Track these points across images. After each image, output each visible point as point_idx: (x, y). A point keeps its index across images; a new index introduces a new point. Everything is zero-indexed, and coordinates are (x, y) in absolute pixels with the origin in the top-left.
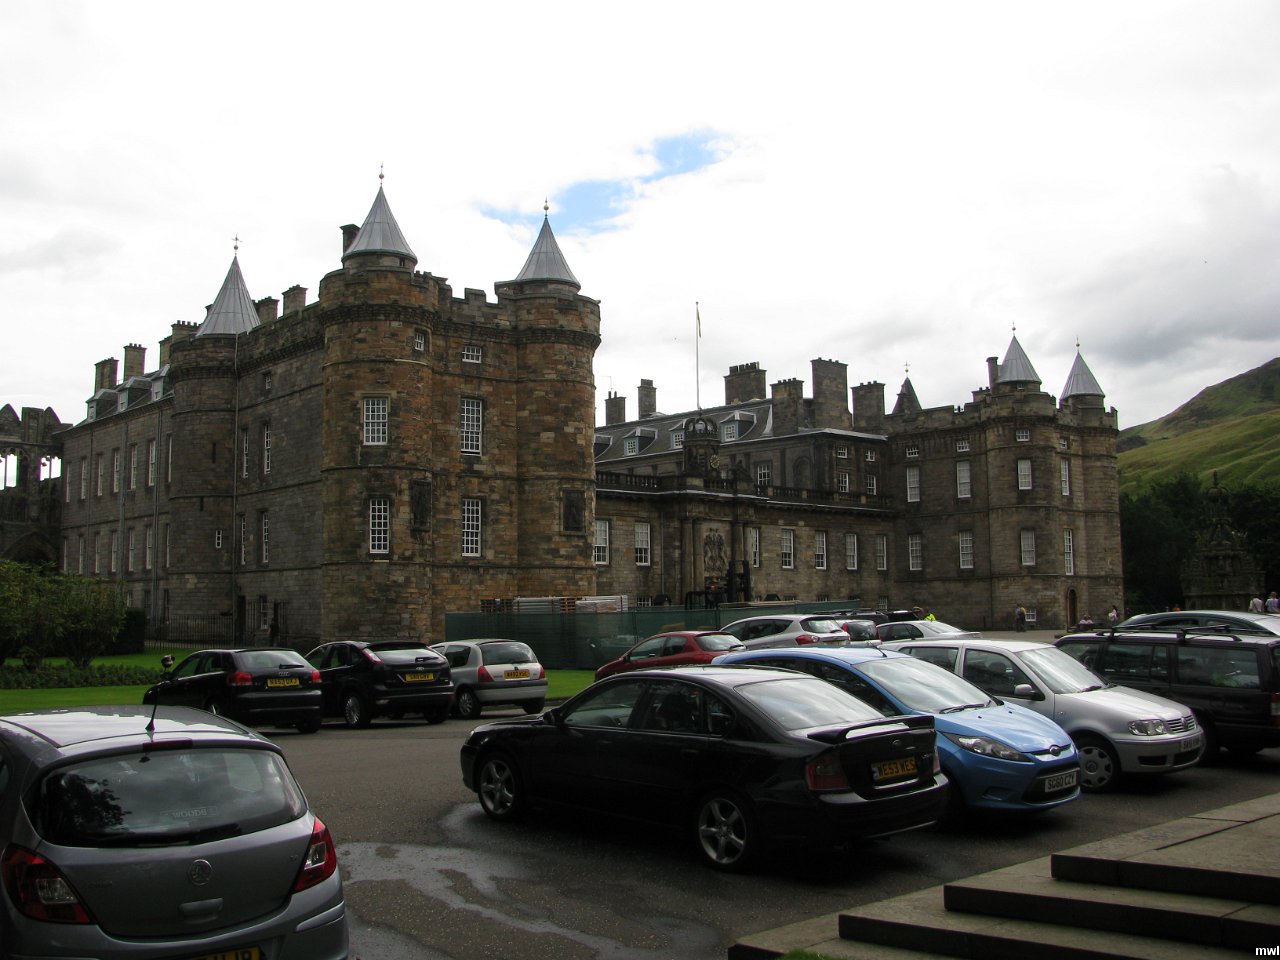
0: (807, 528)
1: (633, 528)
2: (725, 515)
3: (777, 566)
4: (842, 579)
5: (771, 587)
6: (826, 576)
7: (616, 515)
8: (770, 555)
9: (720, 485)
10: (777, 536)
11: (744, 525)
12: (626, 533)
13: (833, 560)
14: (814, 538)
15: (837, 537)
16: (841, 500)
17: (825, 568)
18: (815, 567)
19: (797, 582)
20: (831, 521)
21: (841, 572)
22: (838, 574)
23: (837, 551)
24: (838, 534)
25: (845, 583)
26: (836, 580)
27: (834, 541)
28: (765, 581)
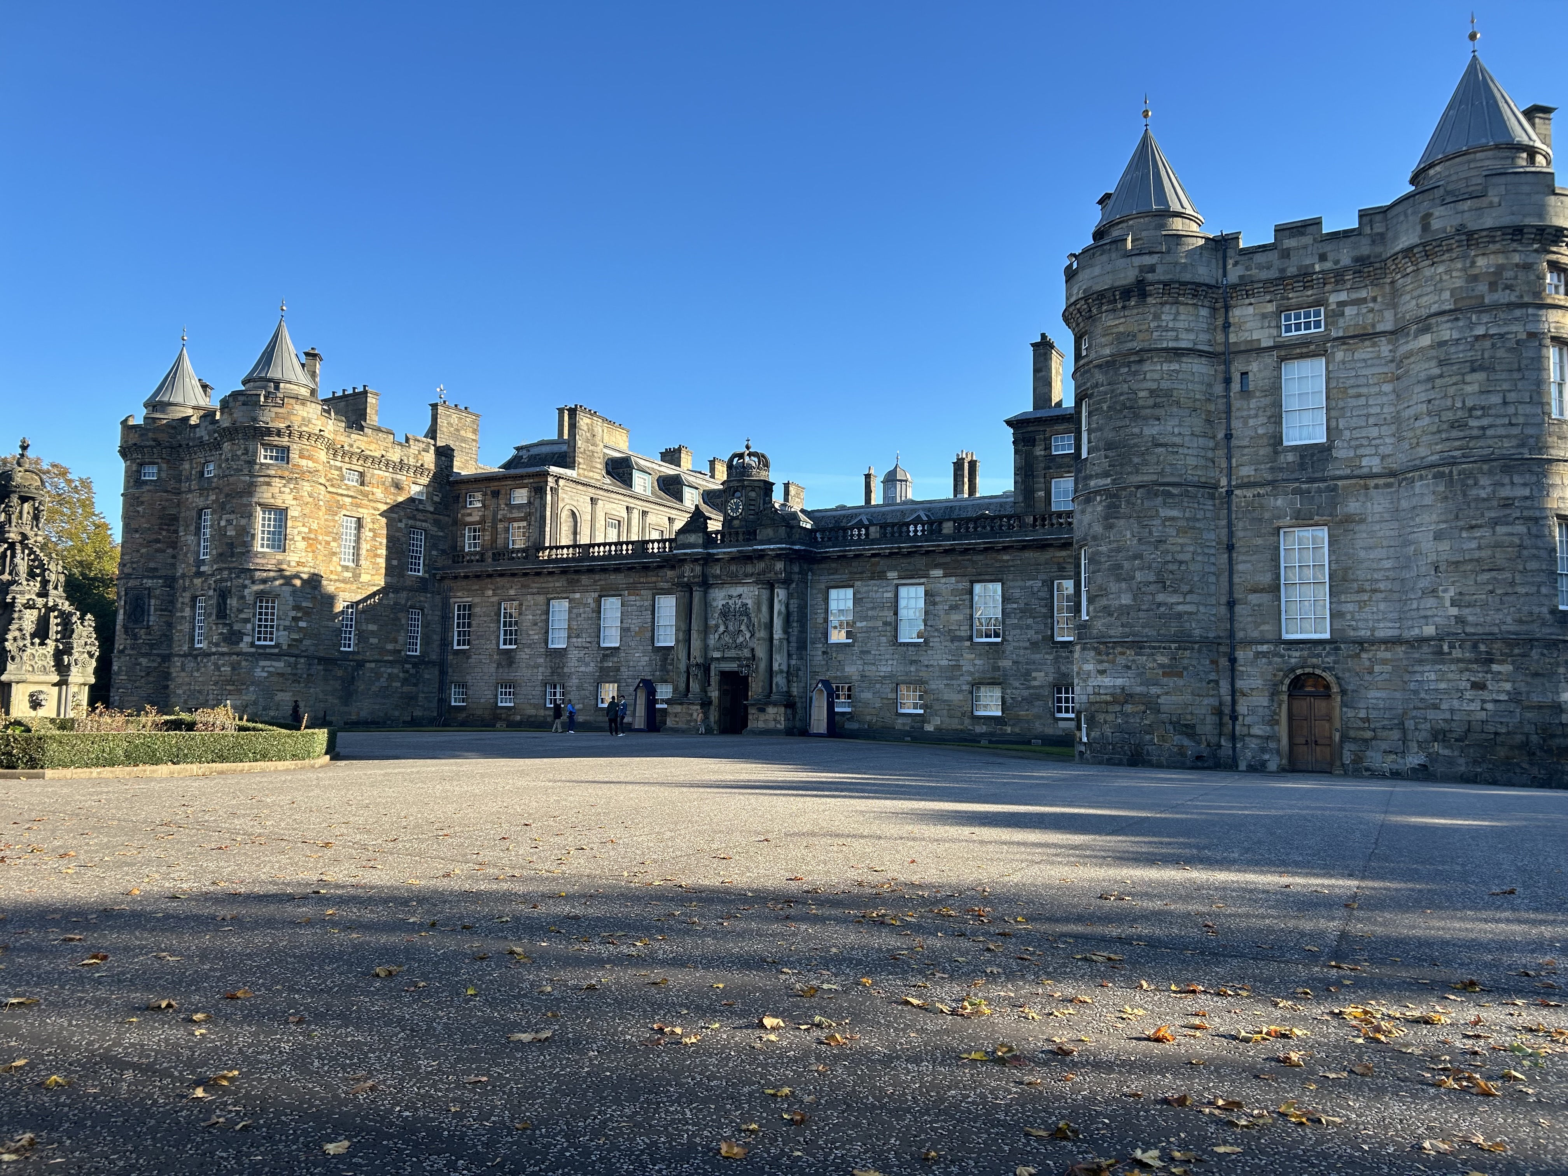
0: (952, 579)
1: (649, 602)
2: (746, 576)
3: (884, 639)
4: (1038, 656)
5: (871, 671)
6: (997, 652)
7: (627, 589)
8: (870, 624)
9: (741, 537)
10: (885, 595)
11: (771, 586)
12: (641, 609)
13: (1015, 627)
14: (971, 592)
15: (1025, 587)
16: (1044, 525)
17: (999, 640)
18: (971, 638)
19: (926, 663)
20: (1010, 563)
21: (1034, 645)
22: (1026, 648)
23: (1027, 611)
24: (1029, 583)
25: (1046, 664)
26: (1021, 659)
27: (1017, 595)
28: (859, 662)
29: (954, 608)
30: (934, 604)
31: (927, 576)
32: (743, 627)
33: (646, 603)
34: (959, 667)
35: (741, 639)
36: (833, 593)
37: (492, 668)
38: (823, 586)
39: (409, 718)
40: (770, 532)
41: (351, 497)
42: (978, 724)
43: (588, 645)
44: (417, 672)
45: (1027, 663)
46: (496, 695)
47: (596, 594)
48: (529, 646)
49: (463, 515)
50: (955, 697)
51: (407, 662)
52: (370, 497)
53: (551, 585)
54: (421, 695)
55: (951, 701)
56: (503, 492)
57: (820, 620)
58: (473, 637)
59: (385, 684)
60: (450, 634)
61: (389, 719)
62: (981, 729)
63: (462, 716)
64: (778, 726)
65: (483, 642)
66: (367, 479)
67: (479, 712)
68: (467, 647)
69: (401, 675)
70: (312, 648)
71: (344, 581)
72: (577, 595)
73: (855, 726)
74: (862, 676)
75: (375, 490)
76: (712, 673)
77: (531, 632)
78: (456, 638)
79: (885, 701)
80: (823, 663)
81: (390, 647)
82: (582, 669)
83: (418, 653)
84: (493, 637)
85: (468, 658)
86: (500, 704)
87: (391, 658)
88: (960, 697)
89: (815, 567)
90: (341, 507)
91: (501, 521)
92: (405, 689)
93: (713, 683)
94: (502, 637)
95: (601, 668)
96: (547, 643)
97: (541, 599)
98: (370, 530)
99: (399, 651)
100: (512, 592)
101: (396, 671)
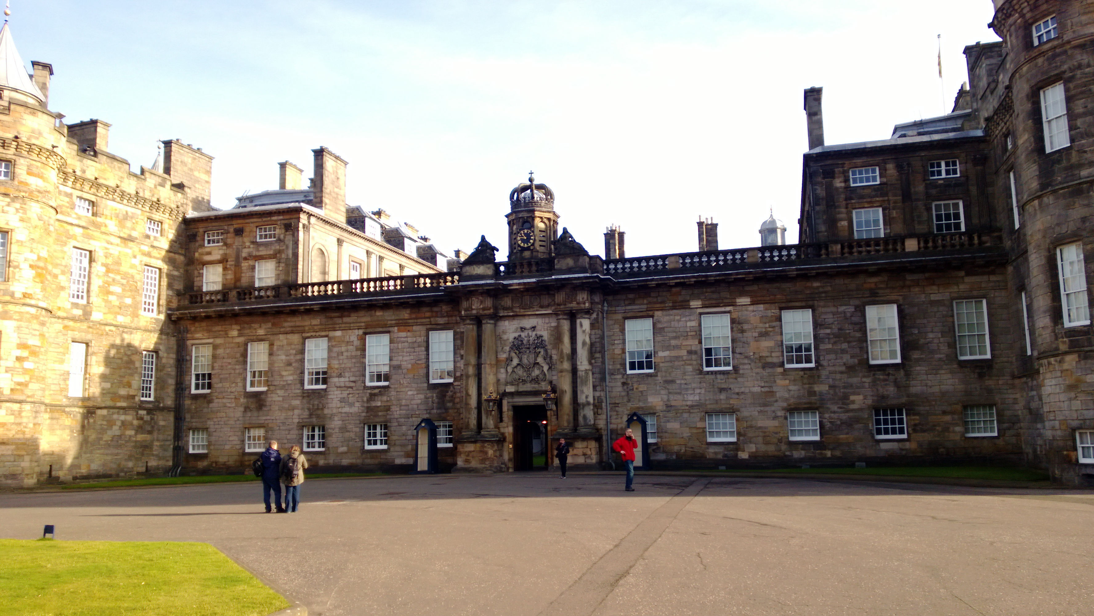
0: (761, 307)
1: (423, 339)
2: (542, 307)
3: (689, 368)
4: (855, 380)
5: (677, 401)
6: (811, 377)
7: (397, 325)
8: (675, 353)
9: (534, 268)
10: (689, 324)
11: (573, 316)
12: (413, 346)
13: (829, 351)
14: (780, 320)
15: (838, 313)
16: (851, 253)
17: (812, 365)
18: (782, 365)
19: (737, 390)
20: (821, 290)
21: (850, 369)
22: (841, 373)
23: (840, 336)
24: (842, 309)
25: (863, 387)
26: (837, 383)
27: (830, 321)
28: (663, 392)
29: (764, 334)
30: (743, 331)
31: (733, 304)
32: (540, 360)
33: (419, 340)
34: (772, 393)
35: (536, 372)
36: (629, 325)
37: (239, 412)
38: (619, 317)
39: (144, 469)
40: (570, 262)
41: (83, 227)
42: (796, 449)
43: (352, 384)
44: (152, 419)
45: (845, 387)
46: (243, 441)
47: (361, 332)
48: (283, 388)
49: (201, 254)
50: (770, 424)
51: (141, 408)
52: (103, 229)
53: (307, 323)
54: (156, 443)
55: (766, 428)
56: (247, 229)
57: (618, 351)
58: (214, 381)
59: (118, 433)
60: (187, 378)
61: (122, 471)
62: (798, 454)
63: (202, 464)
64: (589, 461)
65: (227, 385)
66: (100, 210)
67: (222, 460)
68: (206, 391)
69: (136, 422)
70: (40, 393)
71: (73, 319)
72: (338, 333)
73: (662, 457)
74: (667, 406)
75: (108, 222)
76: (505, 408)
77: (284, 373)
78: (193, 382)
79: (695, 431)
80: (623, 394)
81: (123, 392)
82: (347, 409)
83: (152, 399)
84: (239, 380)
85: (210, 402)
86: (247, 450)
87: (124, 404)
88: (776, 423)
89: (610, 298)
90: (70, 237)
91: (245, 259)
92: (140, 437)
93: (505, 418)
94: (249, 379)
95: (368, 408)
96: (302, 383)
97: (295, 338)
98: (103, 265)
99: (133, 397)
100: (261, 332)
101: (129, 418)
